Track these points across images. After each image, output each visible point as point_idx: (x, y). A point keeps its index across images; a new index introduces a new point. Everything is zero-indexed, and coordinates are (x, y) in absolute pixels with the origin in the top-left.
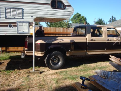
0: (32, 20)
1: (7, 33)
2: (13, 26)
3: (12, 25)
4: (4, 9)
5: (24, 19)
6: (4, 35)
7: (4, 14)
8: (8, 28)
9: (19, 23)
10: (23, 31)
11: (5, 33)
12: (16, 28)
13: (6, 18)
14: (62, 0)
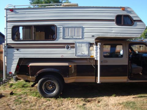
0: (93, 41)
1: (64, 55)
2: (71, 47)
4: (62, 29)
5: (85, 39)
6: (61, 57)
7: (62, 34)
8: (66, 49)
9: (77, 44)
10: (83, 53)
11: (61, 55)
12: (74, 50)
13: (64, 38)
14: (130, 15)
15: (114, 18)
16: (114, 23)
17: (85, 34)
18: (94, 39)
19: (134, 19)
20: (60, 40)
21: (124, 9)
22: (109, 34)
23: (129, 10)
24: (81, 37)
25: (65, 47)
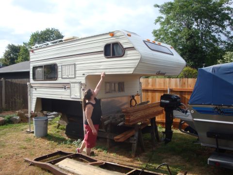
0: (83, 80)
1: (62, 96)
3: (67, 86)
4: (60, 67)
5: (77, 78)
6: (60, 99)
7: (60, 73)
8: (64, 90)
9: (72, 84)
10: (76, 95)
11: (60, 96)
12: (69, 91)
13: (62, 78)
14: (120, 41)
15: (103, 49)
16: (103, 55)
17: (77, 72)
18: (84, 78)
19: (125, 46)
20: (60, 80)
21: (112, 34)
22: (98, 71)
23: (118, 34)
24: (74, 76)
25: (63, 87)
